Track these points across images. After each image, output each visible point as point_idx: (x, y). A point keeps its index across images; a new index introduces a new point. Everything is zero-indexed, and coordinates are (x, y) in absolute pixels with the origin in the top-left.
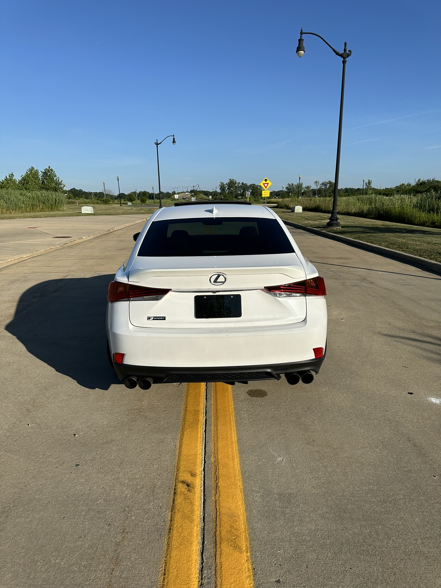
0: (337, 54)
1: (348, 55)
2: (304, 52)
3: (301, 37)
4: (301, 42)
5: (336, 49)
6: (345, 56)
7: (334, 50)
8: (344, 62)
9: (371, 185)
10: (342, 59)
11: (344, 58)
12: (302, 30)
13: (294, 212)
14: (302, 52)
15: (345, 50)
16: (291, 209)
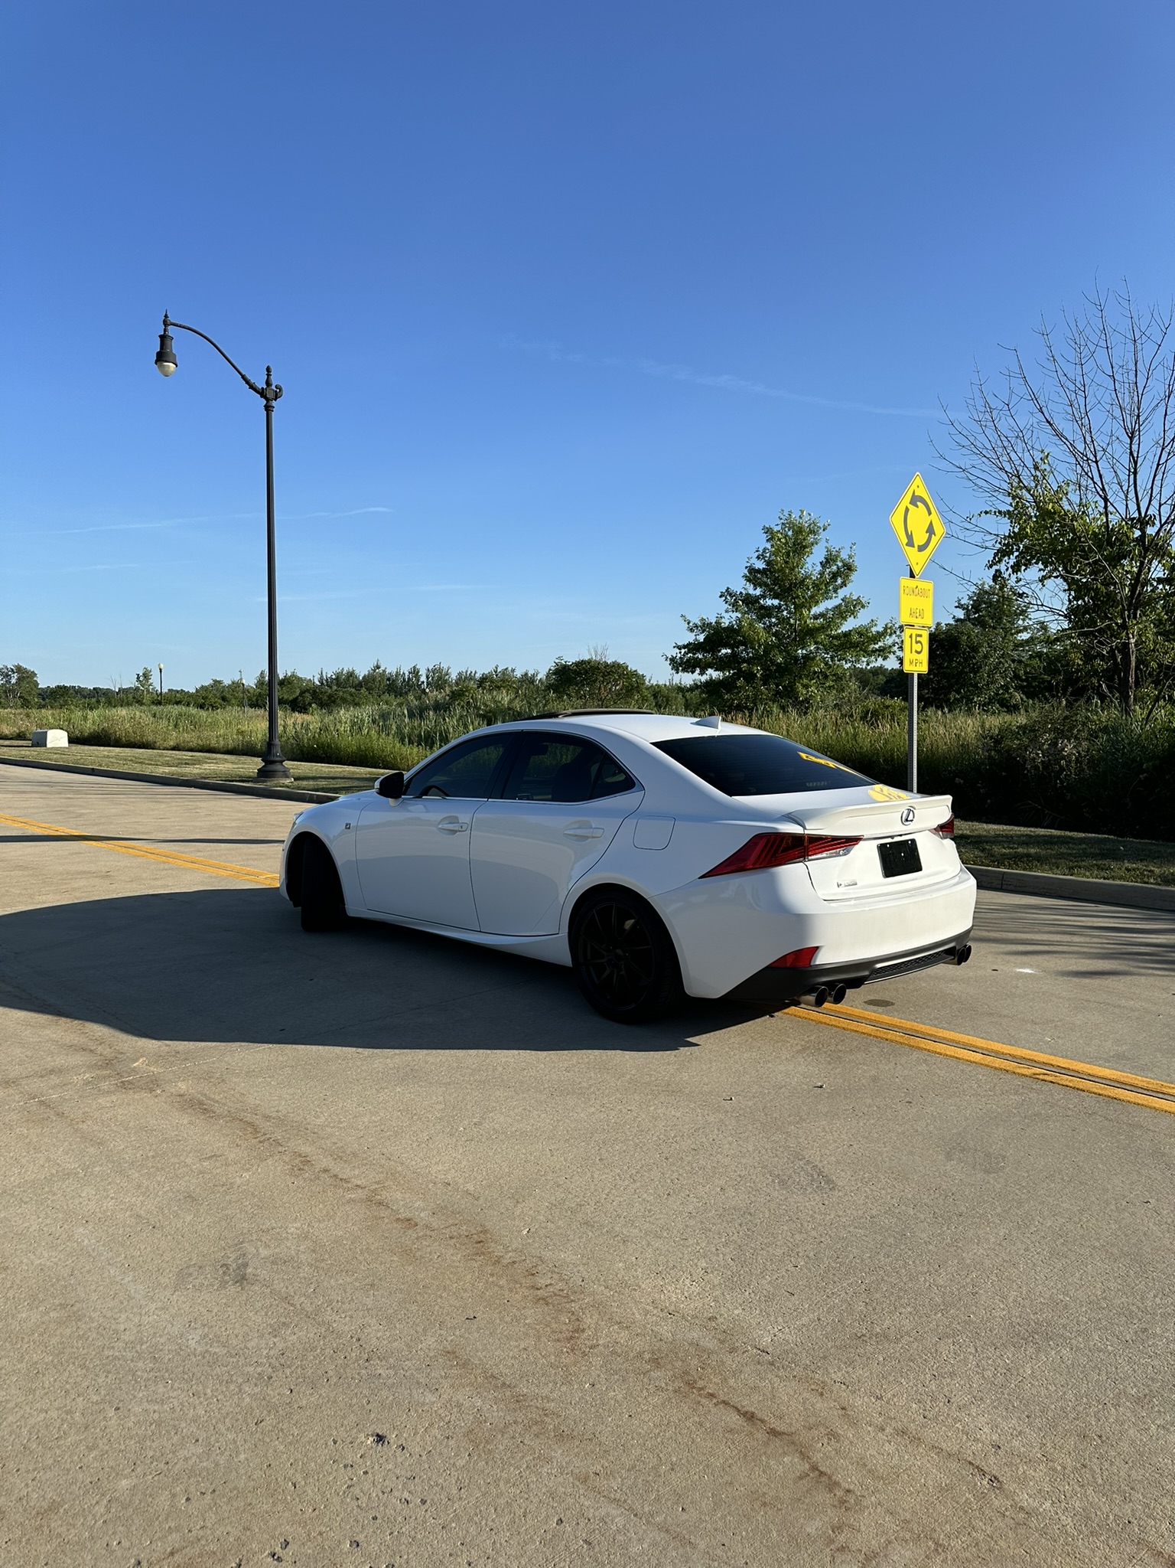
0: (252, 387)
1: (276, 395)
2: (177, 366)
3: (165, 330)
4: (168, 342)
5: (248, 377)
6: (269, 395)
7: (243, 377)
8: (268, 408)
9: (151, 681)
10: (264, 402)
11: (267, 400)
12: (166, 316)
13: (46, 746)
14: (171, 365)
15: (268, 383)
16: (30, 740)
